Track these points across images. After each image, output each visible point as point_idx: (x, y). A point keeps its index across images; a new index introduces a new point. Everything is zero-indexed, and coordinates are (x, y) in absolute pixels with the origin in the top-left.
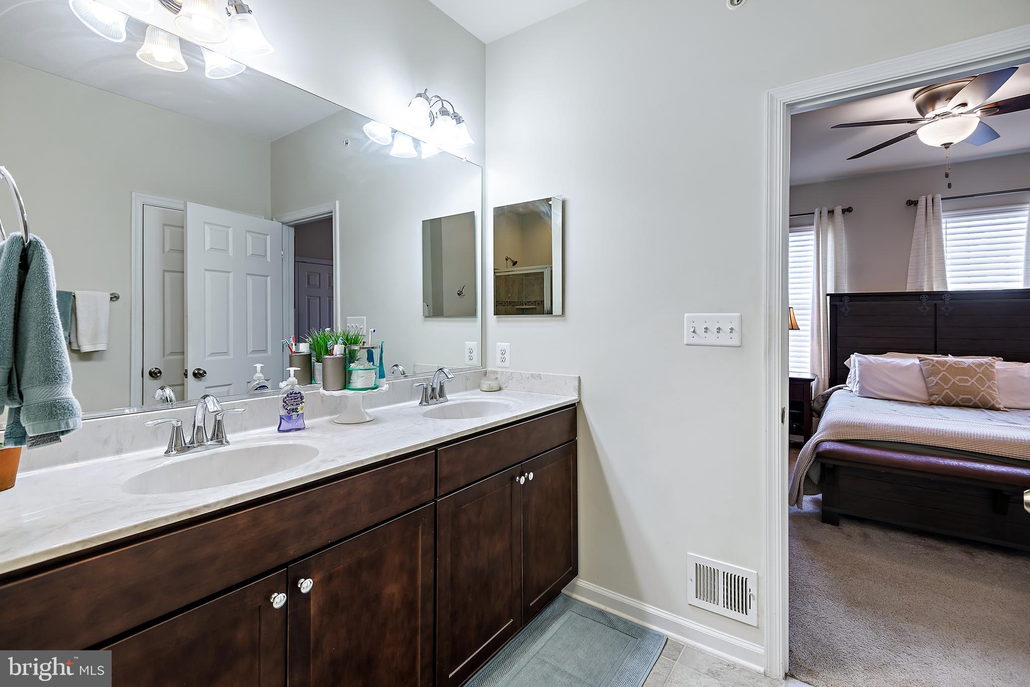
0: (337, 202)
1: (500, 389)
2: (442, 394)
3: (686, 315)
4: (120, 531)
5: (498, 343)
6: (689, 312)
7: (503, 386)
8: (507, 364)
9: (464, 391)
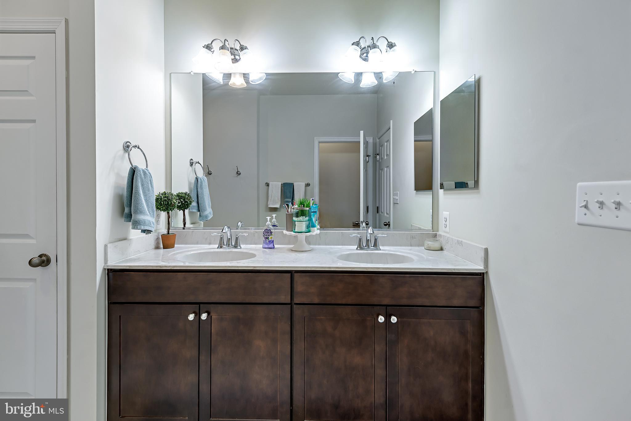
0: (391, 121)
1: (442, 249)
2: (375, 245)
3: (579, 184)
4: (139, 266)
5: (444, 212)
6: (582, 181)
7: (444, 248)
8: (447, 229)
9: (408, 246)
